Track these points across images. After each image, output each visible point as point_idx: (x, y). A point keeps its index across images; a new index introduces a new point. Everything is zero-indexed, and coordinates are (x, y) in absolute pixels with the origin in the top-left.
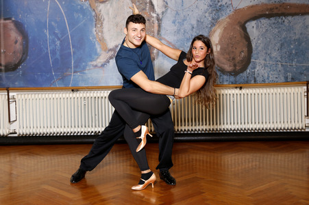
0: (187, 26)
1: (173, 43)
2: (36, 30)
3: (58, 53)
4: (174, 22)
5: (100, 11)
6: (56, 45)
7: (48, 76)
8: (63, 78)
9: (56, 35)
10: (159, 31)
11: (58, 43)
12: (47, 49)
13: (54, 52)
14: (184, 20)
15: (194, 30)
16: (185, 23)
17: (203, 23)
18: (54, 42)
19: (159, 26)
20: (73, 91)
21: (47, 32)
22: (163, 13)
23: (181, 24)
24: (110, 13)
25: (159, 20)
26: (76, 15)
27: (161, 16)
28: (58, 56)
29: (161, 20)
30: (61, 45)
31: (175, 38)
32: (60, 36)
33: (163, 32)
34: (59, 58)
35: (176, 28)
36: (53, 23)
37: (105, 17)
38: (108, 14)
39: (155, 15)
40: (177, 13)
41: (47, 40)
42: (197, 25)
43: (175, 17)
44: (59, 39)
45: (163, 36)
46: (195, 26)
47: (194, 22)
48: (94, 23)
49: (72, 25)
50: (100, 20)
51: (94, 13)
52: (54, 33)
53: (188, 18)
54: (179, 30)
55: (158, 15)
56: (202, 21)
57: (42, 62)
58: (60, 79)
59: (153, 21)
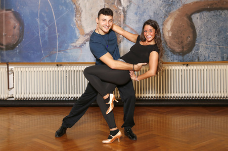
0: (146, 17)
1: (135, 30)
2: (30, 18)
3: (47, 36)
4: (136, 14)
5: (79, 5)
6: (45, 30)
7: (39, 54)
8: (50, 56)
9: (45, 23)
10: (124, 20)
11: (47, 28)
12: (38, 33)
13: (43, 36)
14: (144, 12)
16: (144, 14)
17: (158, 14)
18: (43, 28)
19: (125, 16)
20: (57, 65)
21: (38, 20)
22: (128, 6)
23: (141, 15)
24: (87, 7)
25: (124, 12)
26: (60, 7)
27: (126, 9)
28: (46, 38)
29: (126, 12)
30: (49, 30)
32: (48, 23)
33: (127, 21)
34: (47, 40)
35: (137, 18)
36: (43, 13)
37: (83, 9)
38: (85, 7)
39: (121, 8)
40: (139, 7)
41: (38, 26)
42: (154, 16)
43: (137, 10)
44: (47, 26)
45: (127, 24)
46: (152, 17)
47: (152, 14)
48: (75, 14)
49: (57, 15)
50: (79, 12)
51: (74, 6)
52: (44, 21)
53: (147, 11)
54: (140, 20)
55: (124, 8)
56: (158, 13)
57: (34, 43)
58: (48, 56)
59: (120, 13)
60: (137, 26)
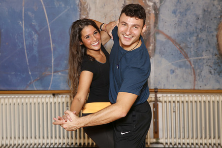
0: (190, 17)
1: (173, 38)
2: (9, 21)
3: (36, 49)
4: (174, 12)
6: (33, 40)
7: (24, 76)
8: (42, 79)
10: (156, 23)
11: (35, 37)
12: (23, 44)
13: (30, 48)
14: (187, 10)
15: (199, 21)
16: (188, 13)
17: (210, 12)
18: (30, 35)
19: (157, 16)
20: (54, 95)
21: (22, 24)
22: (161, 1)
23: (183, 14)
24: (97, 2)
25: (156, 9)
26: (56, 4)
27: (158, 5)
28: (35, 52)
29: (159, 10)
30: (39, 39)
31: (176, 32)
32: (37, 28)
33: (160, 25)
34: (37, 55)
35: (176, 19)
36: (29, 13)
37: (92, 6)
38: (95, 2)
39: (151, 4)
40: (179, 1)
41: (22, 34)
42: (204, 15)
43: (176, 6)
44: (36, 32)
45: (160, 29)
46: (201, 16)
47: (199, 12)
49: (52, 15)
50: (85, 10)
51: (78, 2)
52: (31, 25)
53: (192, 7)
54: (180, 22)
55: (155, 3)
56: (209, 10)
57: (17, 59)
58: (38, 80)
59: (149, 11)
60: (176, 33)
